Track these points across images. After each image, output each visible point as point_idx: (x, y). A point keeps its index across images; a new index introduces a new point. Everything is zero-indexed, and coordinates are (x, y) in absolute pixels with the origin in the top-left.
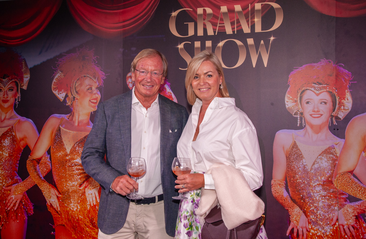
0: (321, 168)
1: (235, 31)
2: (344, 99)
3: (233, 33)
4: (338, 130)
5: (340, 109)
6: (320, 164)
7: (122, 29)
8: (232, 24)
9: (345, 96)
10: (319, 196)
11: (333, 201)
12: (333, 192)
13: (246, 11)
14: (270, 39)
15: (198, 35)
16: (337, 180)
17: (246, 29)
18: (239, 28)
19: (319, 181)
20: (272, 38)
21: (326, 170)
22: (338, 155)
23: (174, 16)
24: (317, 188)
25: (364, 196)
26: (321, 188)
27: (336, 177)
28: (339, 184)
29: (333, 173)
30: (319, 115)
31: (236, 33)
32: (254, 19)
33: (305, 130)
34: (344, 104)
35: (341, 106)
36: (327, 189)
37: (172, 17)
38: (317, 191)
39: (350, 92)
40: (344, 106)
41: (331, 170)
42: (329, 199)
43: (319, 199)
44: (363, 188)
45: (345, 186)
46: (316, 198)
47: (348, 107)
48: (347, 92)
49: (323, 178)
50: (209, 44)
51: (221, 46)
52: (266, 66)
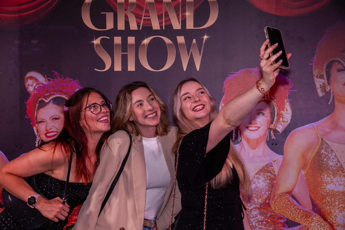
0: (257, 189)
1: (163, 26)
2: (283, 109)
3: (160, 28)
4: (276, 144)
5: (279, 121)
6: (257, 184)
7: (18, 15)
8: (160, 17)
9: (285, 106)
10: (256, 221)
11: (270, 226)
12: (270, 216)
13: (176, 3)
14: (203, 38)
15: (118, 29)
16: (275, 202)
17: (176, 25)
18: (168, 23)
19: (255, 204)
20: (206, 37)
21: (263, 191)
22: (276, 173)
23: (88, 3)
24: (253, 212)
25: (303, 219)
26: (258, 212)
27: (274, 199)
28: (277, 206)
29: (270, 194)
30: (257, 128)
31: (164, 29)
32: (186, 12)
33: (241, 145)
34: (282, 115)
35: (280, 118)
36: (264, 213)
37: (86, 3)
38: (253, 215)
39: (290, 101)
40: (283, 118)
41: (269, 191)
42: (267, 224)
43: (255, 225)
44: (302, 211)
45: (283, 209)
46: (252, 223)
47: (287, 119)
48: (286, 102)
49: (260, 201)
50: (131, 40)
51: (146, 44)
52: (198, 70)
